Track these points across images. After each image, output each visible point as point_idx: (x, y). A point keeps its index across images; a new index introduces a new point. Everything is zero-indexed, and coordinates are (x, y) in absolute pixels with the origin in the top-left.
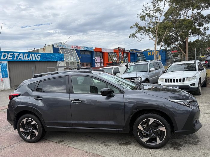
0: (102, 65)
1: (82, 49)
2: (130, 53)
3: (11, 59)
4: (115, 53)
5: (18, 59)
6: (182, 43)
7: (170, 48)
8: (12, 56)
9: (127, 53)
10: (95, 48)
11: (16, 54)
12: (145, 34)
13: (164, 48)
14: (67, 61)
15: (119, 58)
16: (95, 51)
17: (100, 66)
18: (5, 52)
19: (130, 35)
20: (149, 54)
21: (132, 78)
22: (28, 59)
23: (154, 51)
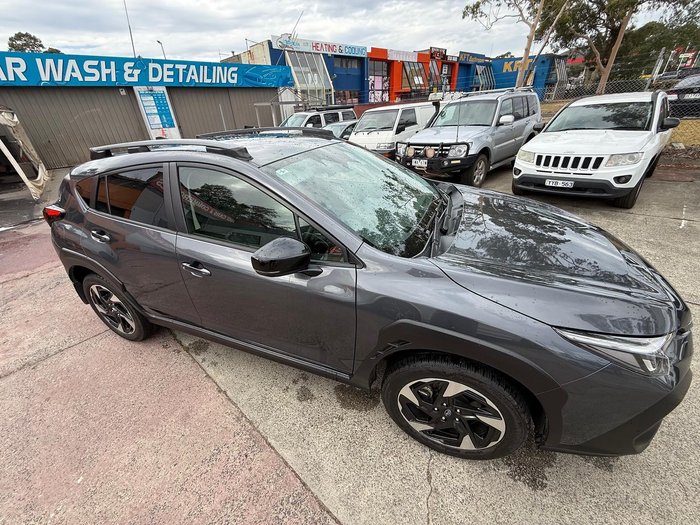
0: (386, 97)
1: (338, 53)
2: (457, 64)
3: (172, 80)
4: (421, 65)
5: (188, 81)
6: (607, 32)
7: (567, 50)
8: (172, 73)
9: (452, 65)
10: (372, 49)
11: (181, 67)
12: (509, 5)
13: (551, 51)
14: (304, 87)
15: (428, 78)
16: (371, 59)
17: (380, 100)
18: (155, 61)
19: (467, 8)
20: (507, 67)
21: (443, 145)
22: (209, 81)
23: (521, 59)
